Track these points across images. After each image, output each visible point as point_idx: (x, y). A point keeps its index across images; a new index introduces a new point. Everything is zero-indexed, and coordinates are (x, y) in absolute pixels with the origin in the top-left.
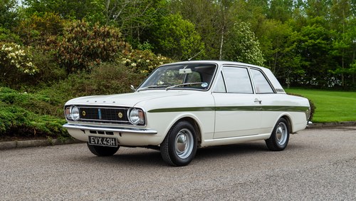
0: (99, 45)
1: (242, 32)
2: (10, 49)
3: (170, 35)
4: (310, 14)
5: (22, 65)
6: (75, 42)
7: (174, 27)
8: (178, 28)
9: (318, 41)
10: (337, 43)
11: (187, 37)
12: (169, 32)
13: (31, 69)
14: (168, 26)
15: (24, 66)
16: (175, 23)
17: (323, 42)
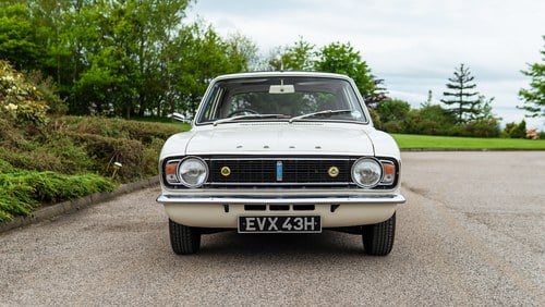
9: (23, 42)
10: (53, 48)
17: (31, 44)
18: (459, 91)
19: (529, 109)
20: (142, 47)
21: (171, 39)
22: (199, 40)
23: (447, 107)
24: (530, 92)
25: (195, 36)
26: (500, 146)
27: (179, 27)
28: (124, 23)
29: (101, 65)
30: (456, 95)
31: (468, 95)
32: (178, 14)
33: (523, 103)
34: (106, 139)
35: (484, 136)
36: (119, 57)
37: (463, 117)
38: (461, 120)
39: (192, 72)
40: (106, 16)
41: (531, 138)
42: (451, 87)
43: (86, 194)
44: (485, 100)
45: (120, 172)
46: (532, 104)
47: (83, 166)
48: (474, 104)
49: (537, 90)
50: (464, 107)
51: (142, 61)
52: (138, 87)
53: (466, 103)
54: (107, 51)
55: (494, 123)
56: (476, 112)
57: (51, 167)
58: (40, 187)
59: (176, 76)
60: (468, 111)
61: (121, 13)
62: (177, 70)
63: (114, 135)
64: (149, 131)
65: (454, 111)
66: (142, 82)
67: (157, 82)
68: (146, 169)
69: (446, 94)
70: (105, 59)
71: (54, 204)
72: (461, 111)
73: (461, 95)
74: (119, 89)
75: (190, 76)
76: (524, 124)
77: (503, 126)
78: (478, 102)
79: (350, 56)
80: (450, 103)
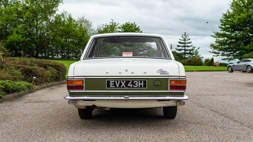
18: (184, 45)
19: (215, 53)
20: (37, 24)
21: (51, 21)
22: (64, 21)
23: (179, 52)
24: (215, 45)
25: (63, 20)
26: (202, 69)
27: (55, 15)
28: (28, 13)
29: (17, 33)
30: (183, 46)
31: (188, 46)
32: (54, 9)
33: (212, 50)
34: (29, 67)
35: (195, 65)
36: (26, 29)
37: (186, 56)
38: (185, 58)
39: (61, 36)
40: (19, 9)
41: (216, 65)
42: (180, 43)
43: (23, 90)
44: (195, 49)
45: (35, 81)
46: (216, 51)
47: (20, 79)
48: (190, 50)
49: (218, 44)
50: (186, 52)
51: (37, 31)
52: (36, 43)
53: (187, 50)
54: (20, 26)
55: (200, 59)
56: (191, 54)
57: (8, 78)
58: (6, 86)
59: (54, 38)
60: (188, 54)
61: (27, 8)
62: (54, 35)
63: (32, 65)
64: (46, 63)
65: (182, 54)
66: (37, 41)
67: (44, 41)
68: (46, 80)
69: (178, 46)
70: (19, 30)
71: (11, 93)
72: (185, 54)
73: (185, 46)
74: (26, 44)
75: (60, 38)
76: (213, 59)
77: (203, 60)
78: (193, 50)
79: (135, 29)
80: (180, 50)
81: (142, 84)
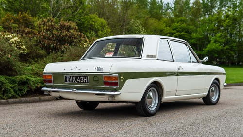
0: (66, 34)
1: (136, 26)
2: (10, 36)
3: (90, 29)
4: (176, 16)
5: (18, 48)
6: (49, 32)
7: (93, 23)
8: (96, 24)
9: (182, 33)
10: (195, 35)
11: (102, 30)
12: (89, 26)
13: (24, 50)
14: (89, 22)
15: (20, 48)
16: (94, 20)
17: (185, 34)
28: (228, 21)
29: (215, 41)
52: (234, 51)
54: (219, 35)
61: (228, 16)
70: (218, 39)
81: (86, 79)
